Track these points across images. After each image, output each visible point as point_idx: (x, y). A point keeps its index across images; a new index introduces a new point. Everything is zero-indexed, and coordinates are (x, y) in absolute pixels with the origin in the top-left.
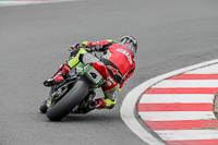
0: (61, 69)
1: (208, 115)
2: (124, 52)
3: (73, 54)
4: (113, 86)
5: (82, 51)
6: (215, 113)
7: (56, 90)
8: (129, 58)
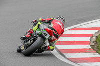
1: (88, 46)
2: (59, 24)
3: (35, 25)
5: (39, 23)
6: (91, 46)
7: (27, 41)
8: (62, 26)
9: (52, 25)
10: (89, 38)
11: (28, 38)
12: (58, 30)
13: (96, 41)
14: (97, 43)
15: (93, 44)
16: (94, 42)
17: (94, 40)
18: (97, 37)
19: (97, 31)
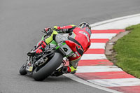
0: (41, 45)
2: (84, 34)
4: (77, 57)
5: (55, 32)
6: (106, 55)
7: (37, 59)
8: (88, 37)
9: (74, 36)
10: (104, 44)
11: (38, 54)
12: (83, 43)
13: (114, 49)
14: (114, 52)
15: (110, 53)
16: (111, 50)
17: (111, 47)
18: (115, 43)
19: (114, 34)
